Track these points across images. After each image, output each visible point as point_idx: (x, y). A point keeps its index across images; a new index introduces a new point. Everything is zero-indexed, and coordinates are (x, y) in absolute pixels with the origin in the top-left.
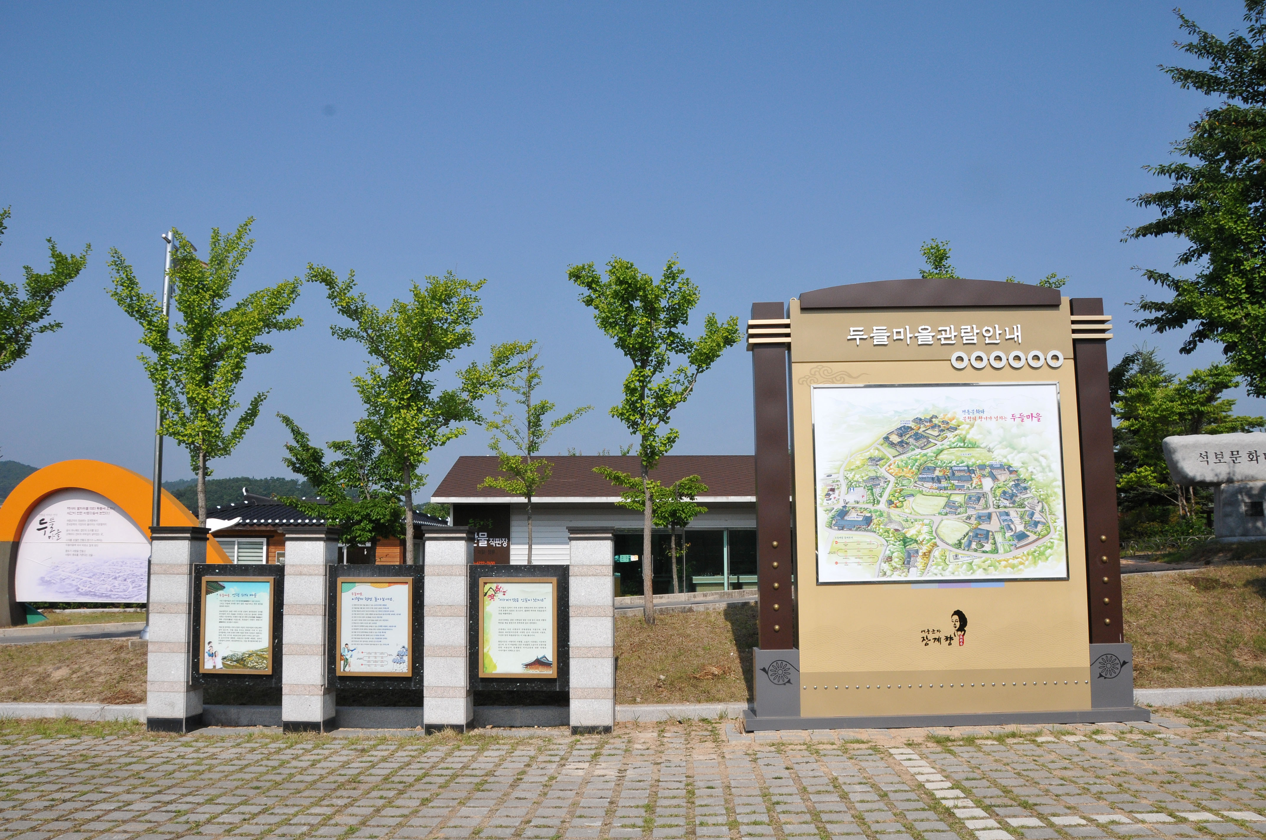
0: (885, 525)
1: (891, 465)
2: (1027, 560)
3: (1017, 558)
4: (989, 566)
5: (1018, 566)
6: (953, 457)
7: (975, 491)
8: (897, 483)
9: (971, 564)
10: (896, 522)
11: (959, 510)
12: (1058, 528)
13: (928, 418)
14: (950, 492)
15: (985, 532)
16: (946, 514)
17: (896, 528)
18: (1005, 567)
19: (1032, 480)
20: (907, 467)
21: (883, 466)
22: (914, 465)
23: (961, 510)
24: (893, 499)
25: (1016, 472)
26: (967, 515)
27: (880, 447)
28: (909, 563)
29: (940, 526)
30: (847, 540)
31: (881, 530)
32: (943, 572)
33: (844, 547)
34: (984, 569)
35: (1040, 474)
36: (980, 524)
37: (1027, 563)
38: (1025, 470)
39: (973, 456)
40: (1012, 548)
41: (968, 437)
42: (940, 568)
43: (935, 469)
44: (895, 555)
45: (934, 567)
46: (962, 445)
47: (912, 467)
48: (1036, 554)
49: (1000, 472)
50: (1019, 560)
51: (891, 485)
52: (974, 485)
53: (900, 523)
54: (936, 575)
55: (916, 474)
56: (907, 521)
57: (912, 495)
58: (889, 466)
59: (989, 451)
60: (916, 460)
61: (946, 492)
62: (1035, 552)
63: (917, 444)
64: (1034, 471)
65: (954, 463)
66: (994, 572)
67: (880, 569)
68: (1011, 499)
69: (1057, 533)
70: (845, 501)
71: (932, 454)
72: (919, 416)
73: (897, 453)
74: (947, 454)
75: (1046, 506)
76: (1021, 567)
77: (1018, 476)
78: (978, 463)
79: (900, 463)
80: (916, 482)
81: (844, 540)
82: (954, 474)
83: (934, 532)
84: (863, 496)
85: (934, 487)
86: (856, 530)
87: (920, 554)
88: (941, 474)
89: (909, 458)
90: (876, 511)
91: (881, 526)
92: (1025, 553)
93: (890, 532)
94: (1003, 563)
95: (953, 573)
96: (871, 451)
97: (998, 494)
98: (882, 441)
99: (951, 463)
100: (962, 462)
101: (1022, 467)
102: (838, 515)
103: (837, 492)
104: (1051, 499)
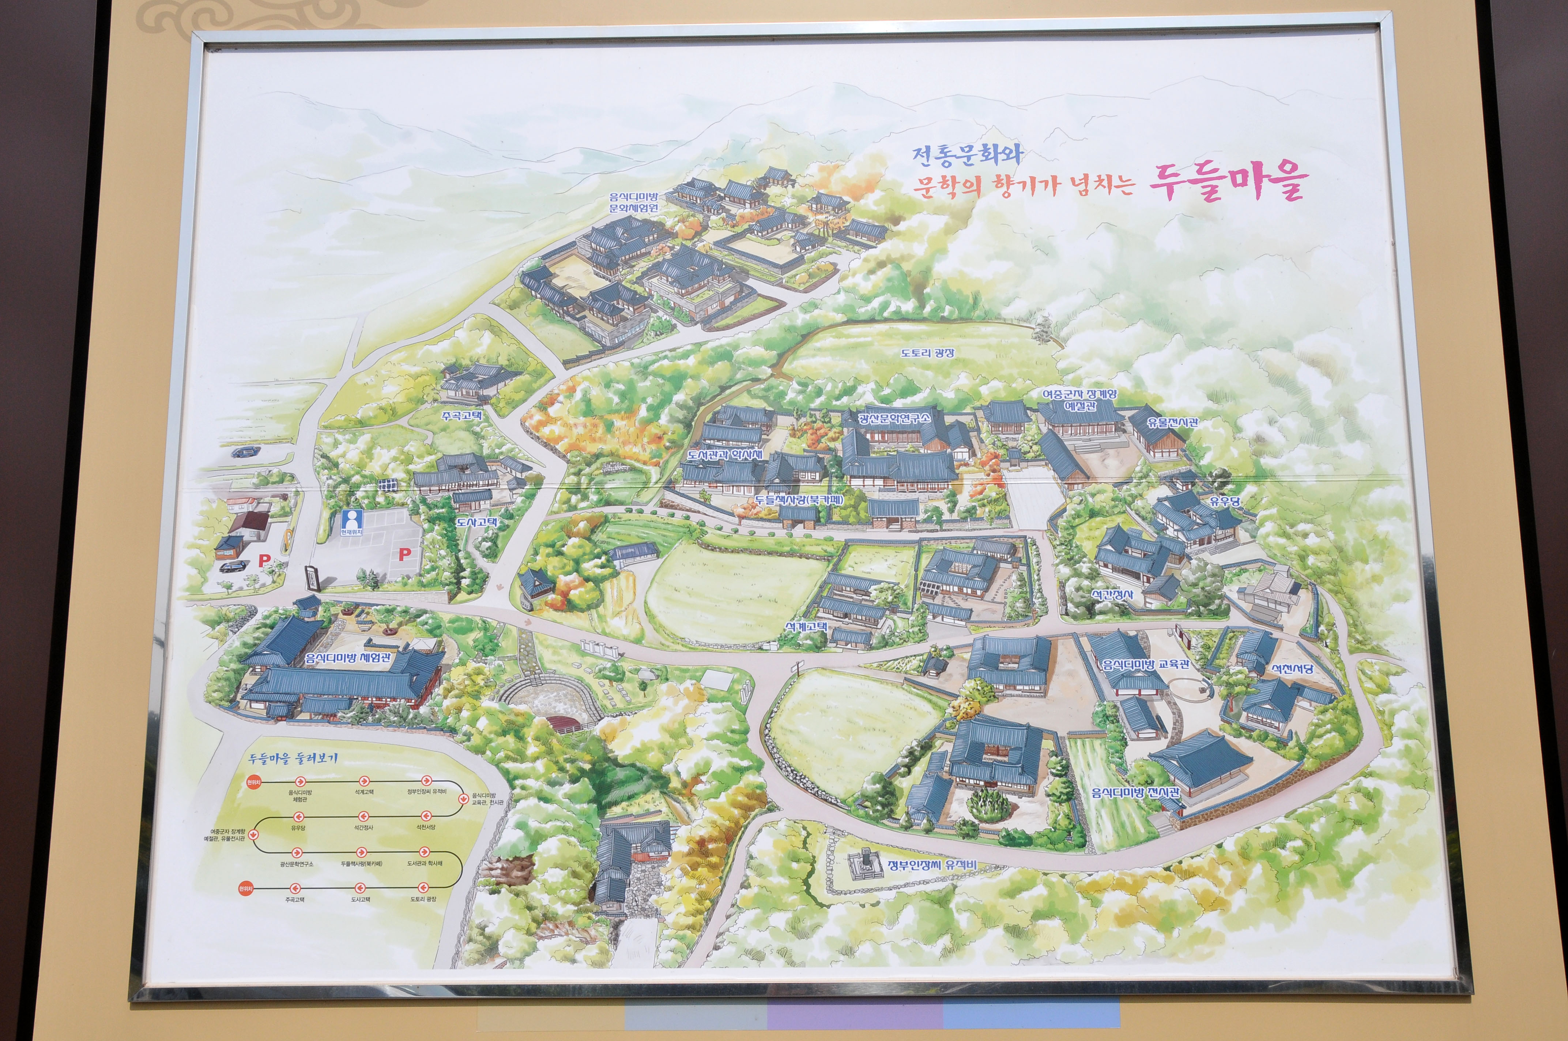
0: (505, 697)
1: (551, 400)
2: (1241, 882)
3: (1188, 874)
4: (1038, 915)
5: (1188, 918)
6: (863, 367)
7: (970, 529)
8: (576, 489)
9: (942, 901)
10: (560, 680)
11: (886, 626)
12: (1401, 722)
13: (747, 178)
14: (840, 535)
15: (1018, 738)
16: (819, 646)
17: (562, 709)
18: (1125, 919)
19: (1260, 476)
20: (631, 412)
21: (514, 405)
22: (666, 400)
23: (900, 623)
24: (552, 566)
25: (1181, 437)
26: (925, 648)
27: (503, 317)
28: (617, 892)
29: (788, 704)
30: (311, 772)
31: (483, 723)
32: (796, 946)
33: (290, 807)
34: (1015, 931)
35: (1302, 451)
36: (993, 697)
37: (1238, 900)
38: (1224, 431)
39: (964, 363)
40: (1161, 820)
41: (942, 269)
42: (779, 920)
43: (768, 421)
44: (550, 848)
45: (750, 915)
46: (909, 306)
47: (655, 410)
48: (1287, 855)
49: (1098, 439)
50: (1199, 883)
51: (545, 499)
52: (964, 501)
53: (582, 689)
54: (758, 956)
55: (675, 445)
56: (618, 677)
57: (652, 549)
58: (543, 407)
59: (1044, 335)
60: (677, 380)
61: (820, 533)
62: (1280, 842)
63: (687, 305)
64: (1272, 434)
65: (866, 396)
66: (1064, 948)
67: (466, 922)
68: (1155, 569)
69: (1398, 744)
70: (312, 573)
71: (759, 352)
72: (705, 175)
73: (585, 346)
74: (835, 351)
75: (1335, 610)
76: (1210, 920)
77: (1190, 455)
78: (987, 393)
79: (596, 393)
80: (670, 485)
81: (292, 770)
82: (863, 447)
83: (754, 738)
84: (404, 553)
85: (763, 508)
86: (359, 721)
87: (680, 845)
88: (798, 447)
89: (643, 371)
90: (464, 627)
91: (486, 703)
92: (1230, 845)
93: (529, 733)
94: (1115, 900)
95: (848, 952)
96: (461, 334)
97: (1089, 548)
98: (514, 288)
99: (849, 391)
100: (910, 390)
101: (1208, 415)
102: (273, 646)
103: (276, 530)
104: (1361, 571)
